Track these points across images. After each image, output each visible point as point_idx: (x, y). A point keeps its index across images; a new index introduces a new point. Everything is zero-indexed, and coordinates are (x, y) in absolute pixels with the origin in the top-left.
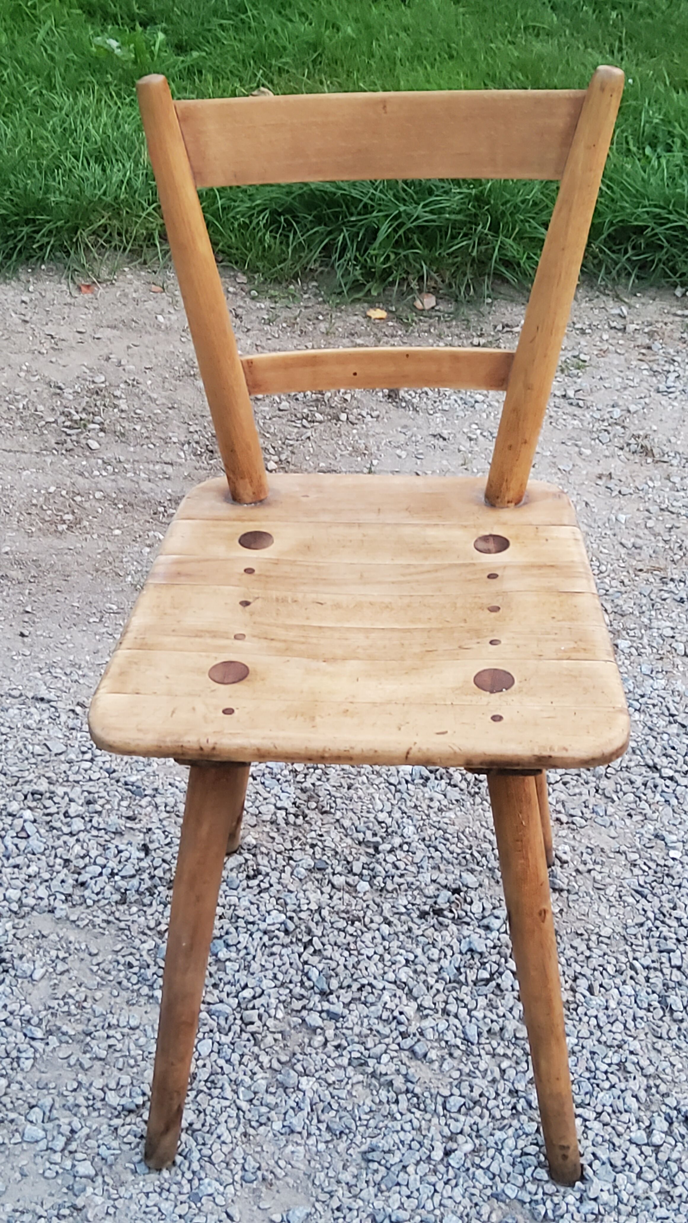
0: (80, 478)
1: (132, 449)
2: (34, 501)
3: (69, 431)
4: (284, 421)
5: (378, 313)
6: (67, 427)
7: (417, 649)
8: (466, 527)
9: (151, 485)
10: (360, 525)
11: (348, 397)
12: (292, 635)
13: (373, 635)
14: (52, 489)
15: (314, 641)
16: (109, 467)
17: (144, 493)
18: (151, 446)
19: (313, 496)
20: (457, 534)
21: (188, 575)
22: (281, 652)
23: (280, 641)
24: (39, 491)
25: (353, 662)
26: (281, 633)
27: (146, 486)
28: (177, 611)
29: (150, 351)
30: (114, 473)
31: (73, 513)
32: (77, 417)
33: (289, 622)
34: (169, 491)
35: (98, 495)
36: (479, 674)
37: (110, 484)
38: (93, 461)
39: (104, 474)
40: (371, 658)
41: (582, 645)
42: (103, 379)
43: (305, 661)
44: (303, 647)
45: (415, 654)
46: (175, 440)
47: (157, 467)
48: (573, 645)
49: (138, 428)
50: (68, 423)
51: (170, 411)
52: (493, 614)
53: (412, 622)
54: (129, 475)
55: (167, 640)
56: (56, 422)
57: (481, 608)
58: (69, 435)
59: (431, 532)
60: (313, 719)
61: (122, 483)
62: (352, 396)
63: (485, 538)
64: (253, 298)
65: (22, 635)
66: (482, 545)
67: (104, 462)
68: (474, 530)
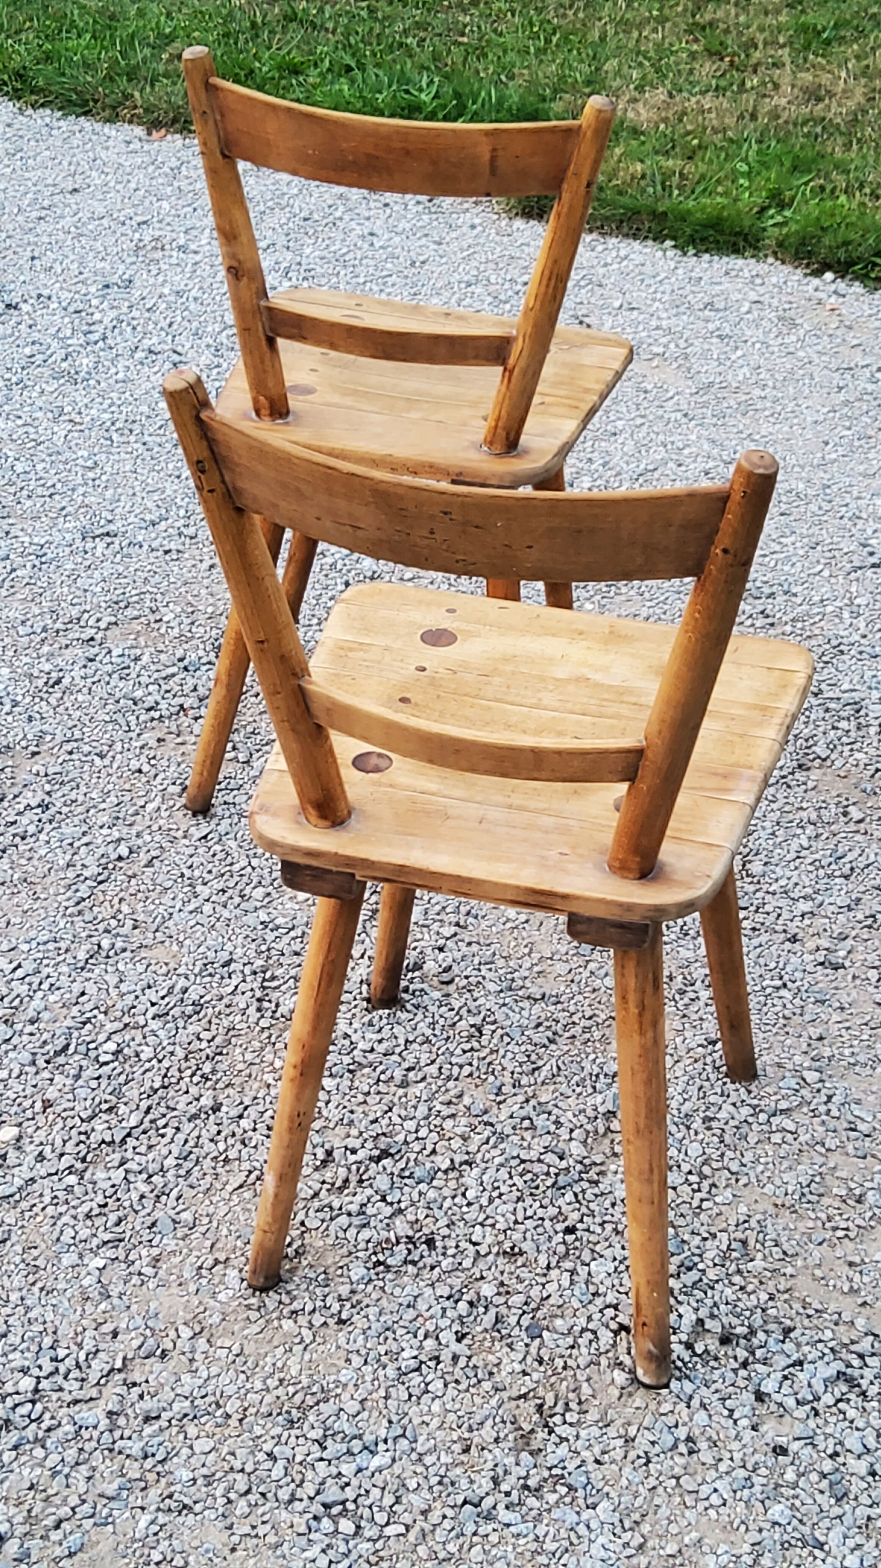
7: (497, 680)
8: (391, 786)
10: (510, 807)
12: (613, 709)
13: (534, 701)
15: (593, 702)
19: (553, 854)
20: (403, 780)
21: (716, 774)
22: (629, 691)
23: (628, 703)
25: (560, 675)
26: (624, 710)
28: (729, 738)
33: (614, 722)
36: (449, 644)
40: (542, 679)
41: (342, 653)
43: (607, 682)
44: (607, 696)
45: (500, 676)
48: (350, 654)
52: (408, 696)
53: (490, 708)
55: (740, 712)
57: (416, 704)
59: (433, 787)
60: (611, 632)
63: (377, 770)
66: (383, 763)
68: (383, 780)
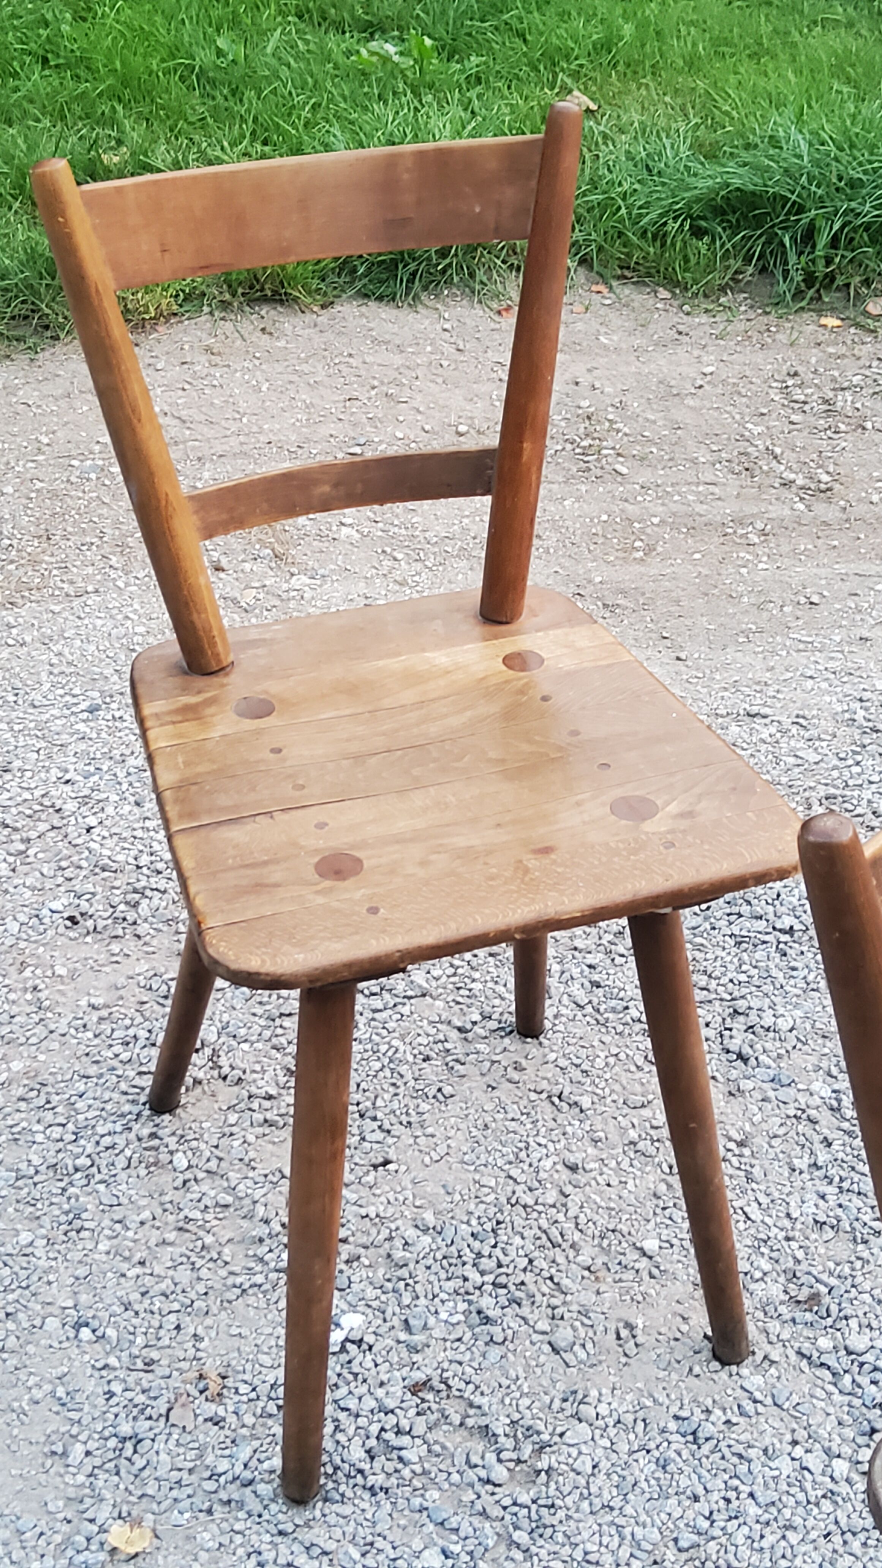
0: (626, 504)
1: (662, 472)
2: (594, 531)
3: (586, 459)
4: (805, 433)
5: (831, 321)
6: (579, 454)
9: (705, 507)
11: (858, 405)
14: (604, 517)
16: (650, 492)
17: (701, 516)
18: (681, 468)
24: (592, 520)
27: (700, 508)
29: (614, 373)
30: (659, 498)
31: (642, 540)
32: (585, 443)
34: (728, 511)
35: (656, 520)
37: (661, 509)
38: (628, 486)
39: (649, 498)
42: (588, 404)
46: (702, 460)
47: (701, 488)
49: (654, 450)
50: (578, 451)
51: (679, 432)
54: (676, 498)
56: (564, 449)
58: (588, 462)
61: (674, 507)
62: (863, 404)
64: (688, 314)
65: (678, 659)
67: (643, 487)
